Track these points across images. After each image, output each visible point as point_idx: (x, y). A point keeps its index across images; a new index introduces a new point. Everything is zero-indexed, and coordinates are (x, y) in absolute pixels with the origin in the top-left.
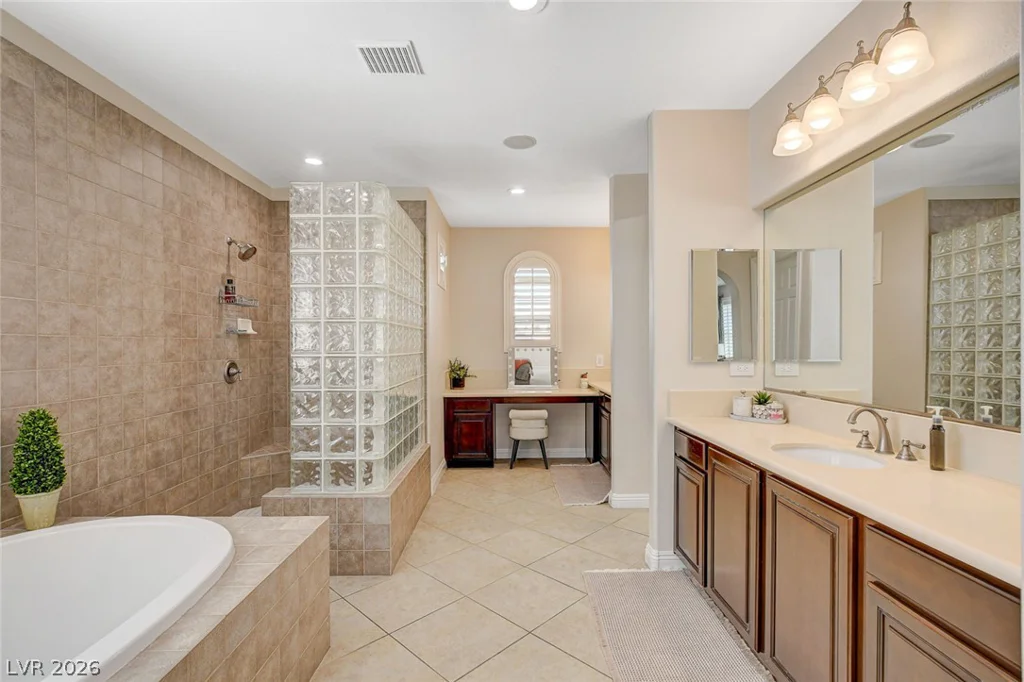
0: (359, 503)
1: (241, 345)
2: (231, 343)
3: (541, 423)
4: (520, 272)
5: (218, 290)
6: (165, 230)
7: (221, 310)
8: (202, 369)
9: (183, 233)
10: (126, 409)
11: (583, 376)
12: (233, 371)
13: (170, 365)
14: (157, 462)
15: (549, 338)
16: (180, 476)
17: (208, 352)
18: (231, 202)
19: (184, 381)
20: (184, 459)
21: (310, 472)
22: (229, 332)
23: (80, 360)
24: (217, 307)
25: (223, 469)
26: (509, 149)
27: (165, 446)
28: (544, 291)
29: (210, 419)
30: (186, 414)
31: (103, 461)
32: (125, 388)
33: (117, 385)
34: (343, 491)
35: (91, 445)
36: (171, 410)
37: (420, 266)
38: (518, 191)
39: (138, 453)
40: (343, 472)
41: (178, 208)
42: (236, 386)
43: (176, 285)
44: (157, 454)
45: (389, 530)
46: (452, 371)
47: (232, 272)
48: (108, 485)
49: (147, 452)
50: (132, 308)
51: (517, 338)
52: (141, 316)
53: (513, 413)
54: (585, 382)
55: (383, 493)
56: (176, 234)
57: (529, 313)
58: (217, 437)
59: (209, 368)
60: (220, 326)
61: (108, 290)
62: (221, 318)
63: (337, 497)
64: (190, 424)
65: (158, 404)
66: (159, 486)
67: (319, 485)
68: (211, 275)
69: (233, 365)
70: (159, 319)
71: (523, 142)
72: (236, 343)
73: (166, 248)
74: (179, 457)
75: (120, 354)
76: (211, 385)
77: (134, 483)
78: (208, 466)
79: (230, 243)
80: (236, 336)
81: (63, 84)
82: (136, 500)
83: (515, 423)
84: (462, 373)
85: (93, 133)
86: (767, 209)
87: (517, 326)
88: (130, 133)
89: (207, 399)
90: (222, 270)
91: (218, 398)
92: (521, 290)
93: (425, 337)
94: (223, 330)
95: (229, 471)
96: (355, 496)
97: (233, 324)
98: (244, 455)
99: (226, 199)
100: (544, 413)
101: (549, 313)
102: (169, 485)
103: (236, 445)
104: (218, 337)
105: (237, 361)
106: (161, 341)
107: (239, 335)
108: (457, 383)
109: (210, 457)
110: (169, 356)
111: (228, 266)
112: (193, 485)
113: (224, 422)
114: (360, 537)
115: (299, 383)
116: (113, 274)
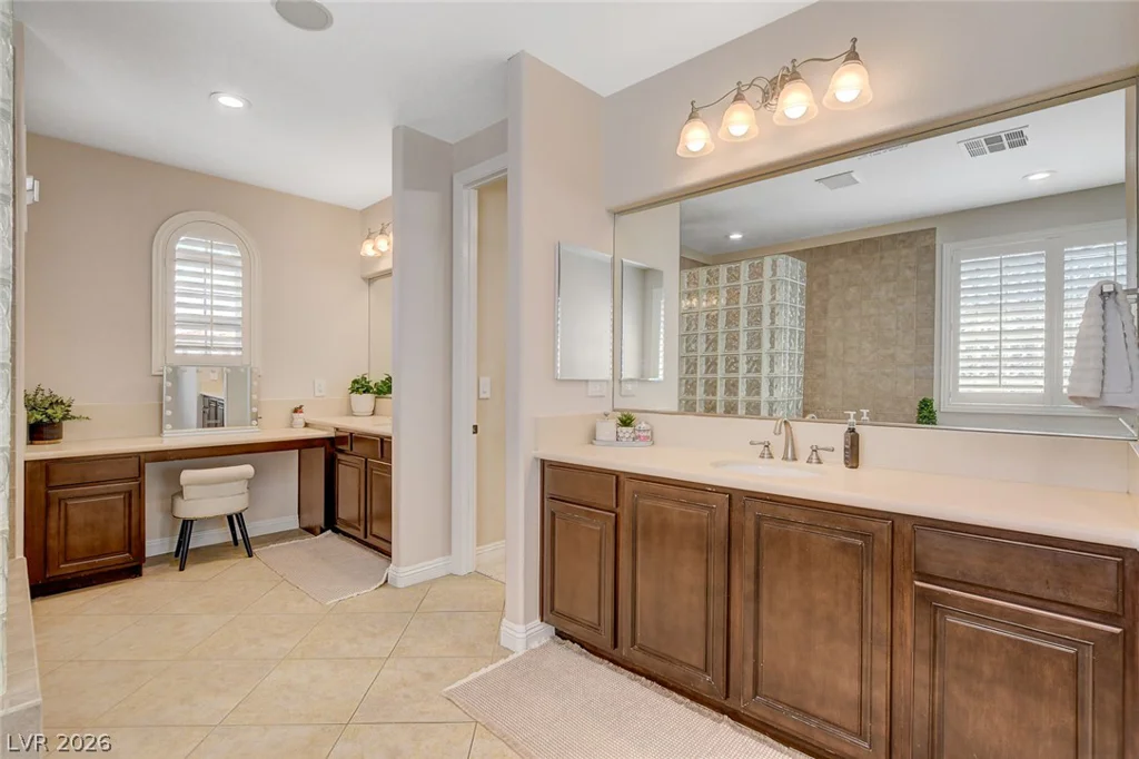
3: (243, 486)
4: (184, 242)
11: (296, 411)
15: (240, 353)
28: (227, 278)
51: (178, 351)
53: (187, 475)
54: (300, 419)
57: (205, 312)
83: (188, 491)
86: (618, 213)
87: (178, 331)
92: (184, 274)
100: (247, 469)
101: (240, 315)
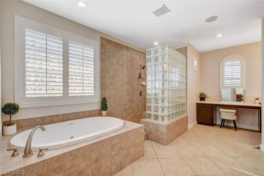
0: (159, 125)
1: (143, 87)
2: (141, 87)
3: (234, 115)
4: (226, 63)
5: (138, 76)
6: (127, 64)
7: (139, 80)
8: (134, 92)
9: (131, 65)
10: (120, 99)
12: (141, 93)
13: (128, 91)
14: (125, 110)
15: (240, 85)
16: (130, 113)
17: (136, 89)
18: (141, 57)
19: (131, 94)
20: (131, 110)
21: (150, 116)
22: (140, 85)
23: (112, 89)
24: (138, 79)
25: (139, 113)
26: (208, 23)
27: (127, 107)
28: (237, 68)
29: (136, 103)
30: (131, 101)
31: (115, 108)
32: (119, 95)
33: (118, 94)
34: (156, 122)
35: (114, 104)
36: (128, 100)
37: (185, 65)
38: (219, 36)
39: (122, 107)
40: (156, 117)
41: (130, 60)
42: (142, 96)
43: (129, 75)
44: (125, 108)
45: (165, 134)
46: (201, 95)
47: (141, 72)
48: (117, 112)
49: (123, 107)
50: (121, 80)
51: (225, 85)
52: (122, 81)
53: (221, 110)
54: (257, 101)
55: (165, 124)
56: (129, 65)
57: (231, 77)
58: (138, 107)
59: (136, 92)
60: (138, 83)
61: (117, 77)
62: (138, 82)
63: (154, 123)
64: (132, 103)
65: (126, 99)
66: (126, 114)
67: (151, 119)
68: (136, 73)
69: (141, 92)
70: (126, 82)
71: (213, 19)
72: (142, 87)
73: (127, 68)
74: (130, 109)
75: (119, 89)
76: (136, 96)
77: (121, 113)
78: (136, 112)
79: (141, 66)
80: (142, 86)
81: (110, 41)
82: (121, 116)
83: (222, 113)
84: (204, 96)
85: (114, 49)
87: (225, 81)
88: (121, 47)
89: (135, 98)
90: (139, 71)
91: (138, 99)
92: (226, 69)
93: (187, 85)
94: (139, 85)
95: (140, 114)
96: (158, 123)
97: (141, 83)
98: (144, 111)
99: (140, 57)
100: (235, 111)
102: (128, 114)
103: (142, 109)
104: (138, 86)
105: (142, 91)
106: (126, 86)
107: (143, 85)
108: (202, 99)
109: (136, 110)
110: (128, 89)
111: (140, 71)
112: (132, 115)
113: (139, 104)
114: (159, 134)
115: (148, 95)
116: (117, 74)
